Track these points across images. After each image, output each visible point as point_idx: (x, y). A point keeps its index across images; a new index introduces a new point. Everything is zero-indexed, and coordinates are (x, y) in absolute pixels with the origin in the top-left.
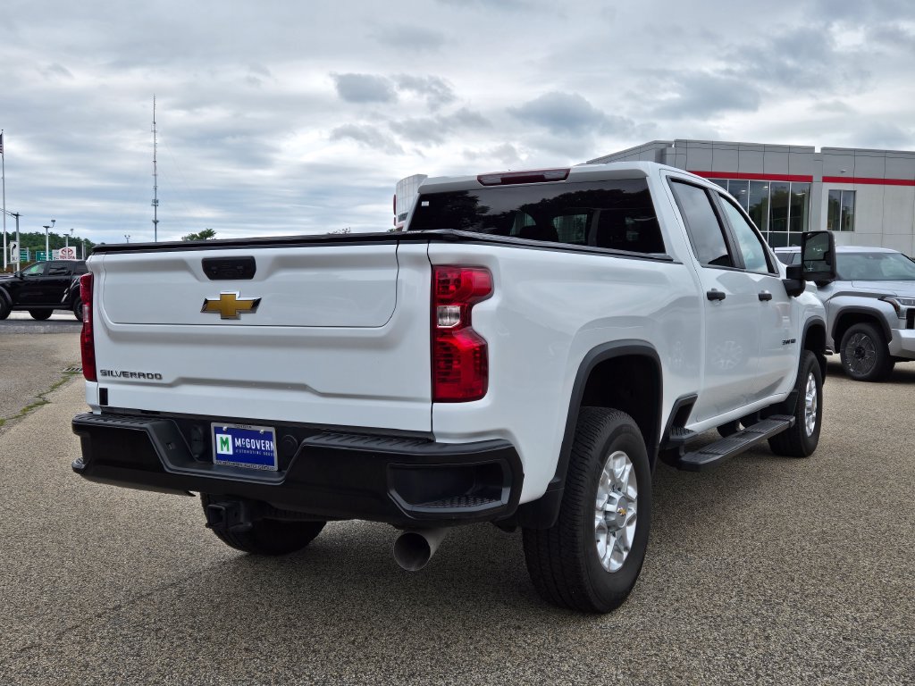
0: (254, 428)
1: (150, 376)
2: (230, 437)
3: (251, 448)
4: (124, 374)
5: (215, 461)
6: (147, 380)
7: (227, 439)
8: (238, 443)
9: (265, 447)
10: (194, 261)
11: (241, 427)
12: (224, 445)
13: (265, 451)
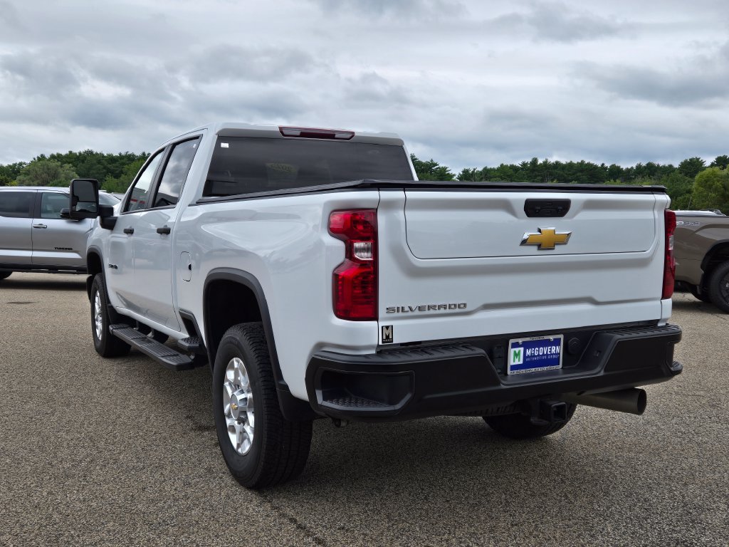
0: (546, 338)
1: (453, 307)
2: (522, 349)
3: (539, 355)
4: (420, 309)
5: (509, 372)
6: (448, 311)
7: (519, 351)
8: (529, 352)
9: (550, 352)
10: (518, 201)
11: (534, 339)
12: (515, 357)
13: (551, 354)
